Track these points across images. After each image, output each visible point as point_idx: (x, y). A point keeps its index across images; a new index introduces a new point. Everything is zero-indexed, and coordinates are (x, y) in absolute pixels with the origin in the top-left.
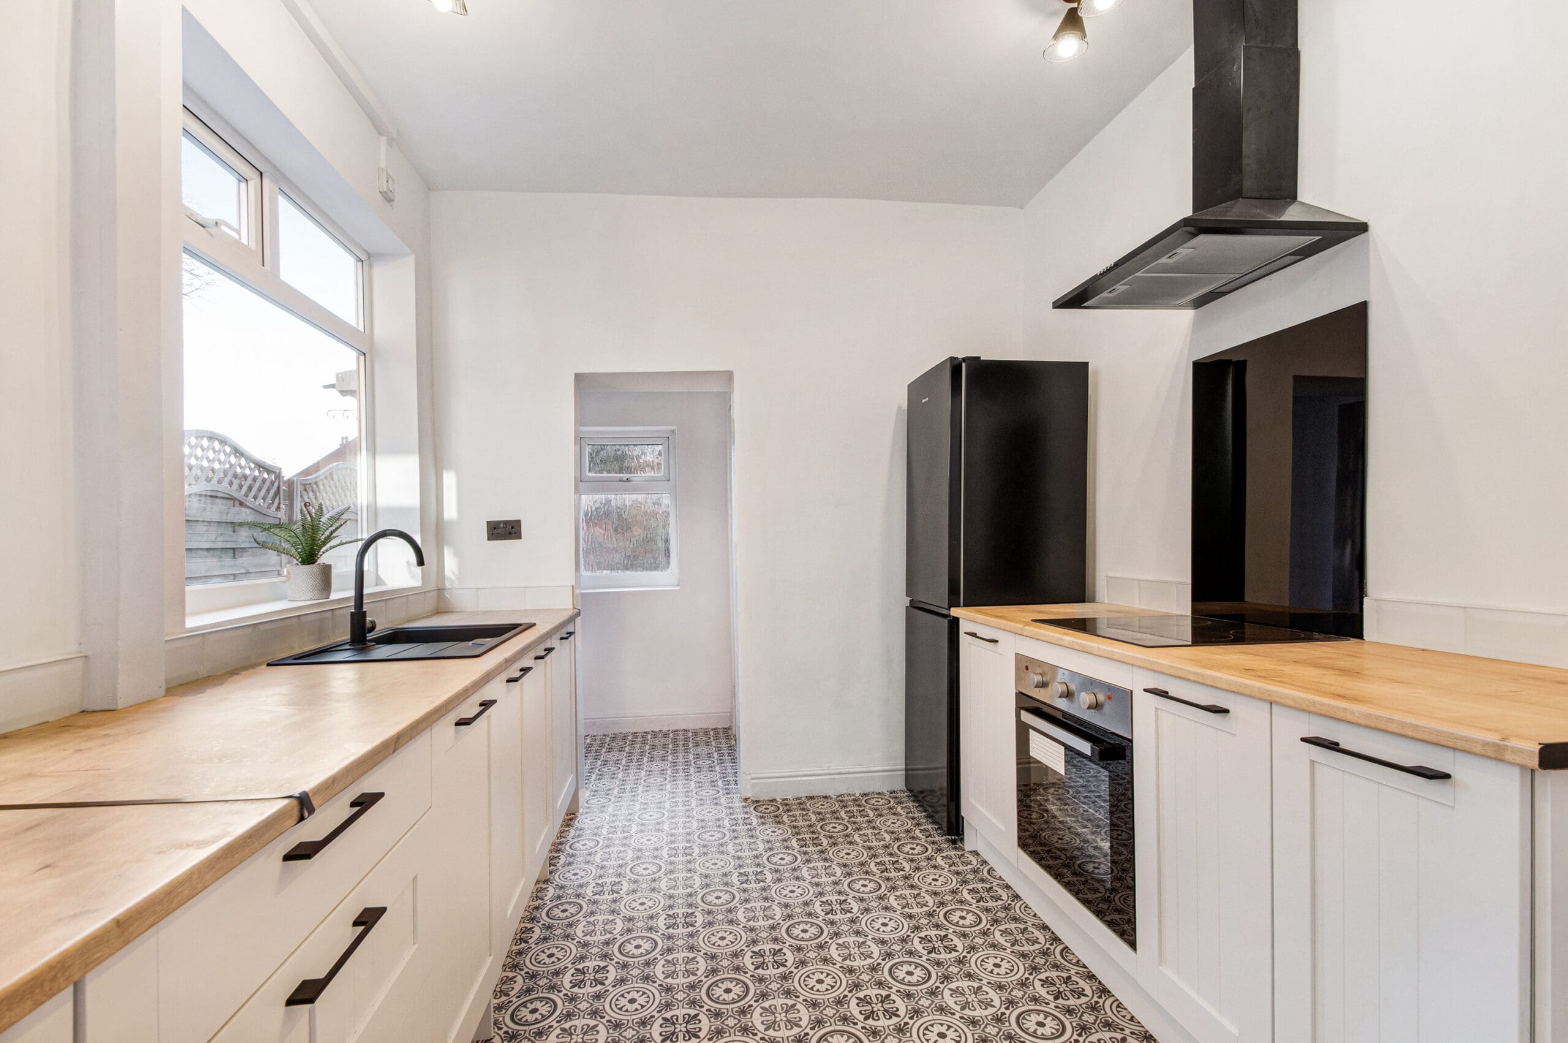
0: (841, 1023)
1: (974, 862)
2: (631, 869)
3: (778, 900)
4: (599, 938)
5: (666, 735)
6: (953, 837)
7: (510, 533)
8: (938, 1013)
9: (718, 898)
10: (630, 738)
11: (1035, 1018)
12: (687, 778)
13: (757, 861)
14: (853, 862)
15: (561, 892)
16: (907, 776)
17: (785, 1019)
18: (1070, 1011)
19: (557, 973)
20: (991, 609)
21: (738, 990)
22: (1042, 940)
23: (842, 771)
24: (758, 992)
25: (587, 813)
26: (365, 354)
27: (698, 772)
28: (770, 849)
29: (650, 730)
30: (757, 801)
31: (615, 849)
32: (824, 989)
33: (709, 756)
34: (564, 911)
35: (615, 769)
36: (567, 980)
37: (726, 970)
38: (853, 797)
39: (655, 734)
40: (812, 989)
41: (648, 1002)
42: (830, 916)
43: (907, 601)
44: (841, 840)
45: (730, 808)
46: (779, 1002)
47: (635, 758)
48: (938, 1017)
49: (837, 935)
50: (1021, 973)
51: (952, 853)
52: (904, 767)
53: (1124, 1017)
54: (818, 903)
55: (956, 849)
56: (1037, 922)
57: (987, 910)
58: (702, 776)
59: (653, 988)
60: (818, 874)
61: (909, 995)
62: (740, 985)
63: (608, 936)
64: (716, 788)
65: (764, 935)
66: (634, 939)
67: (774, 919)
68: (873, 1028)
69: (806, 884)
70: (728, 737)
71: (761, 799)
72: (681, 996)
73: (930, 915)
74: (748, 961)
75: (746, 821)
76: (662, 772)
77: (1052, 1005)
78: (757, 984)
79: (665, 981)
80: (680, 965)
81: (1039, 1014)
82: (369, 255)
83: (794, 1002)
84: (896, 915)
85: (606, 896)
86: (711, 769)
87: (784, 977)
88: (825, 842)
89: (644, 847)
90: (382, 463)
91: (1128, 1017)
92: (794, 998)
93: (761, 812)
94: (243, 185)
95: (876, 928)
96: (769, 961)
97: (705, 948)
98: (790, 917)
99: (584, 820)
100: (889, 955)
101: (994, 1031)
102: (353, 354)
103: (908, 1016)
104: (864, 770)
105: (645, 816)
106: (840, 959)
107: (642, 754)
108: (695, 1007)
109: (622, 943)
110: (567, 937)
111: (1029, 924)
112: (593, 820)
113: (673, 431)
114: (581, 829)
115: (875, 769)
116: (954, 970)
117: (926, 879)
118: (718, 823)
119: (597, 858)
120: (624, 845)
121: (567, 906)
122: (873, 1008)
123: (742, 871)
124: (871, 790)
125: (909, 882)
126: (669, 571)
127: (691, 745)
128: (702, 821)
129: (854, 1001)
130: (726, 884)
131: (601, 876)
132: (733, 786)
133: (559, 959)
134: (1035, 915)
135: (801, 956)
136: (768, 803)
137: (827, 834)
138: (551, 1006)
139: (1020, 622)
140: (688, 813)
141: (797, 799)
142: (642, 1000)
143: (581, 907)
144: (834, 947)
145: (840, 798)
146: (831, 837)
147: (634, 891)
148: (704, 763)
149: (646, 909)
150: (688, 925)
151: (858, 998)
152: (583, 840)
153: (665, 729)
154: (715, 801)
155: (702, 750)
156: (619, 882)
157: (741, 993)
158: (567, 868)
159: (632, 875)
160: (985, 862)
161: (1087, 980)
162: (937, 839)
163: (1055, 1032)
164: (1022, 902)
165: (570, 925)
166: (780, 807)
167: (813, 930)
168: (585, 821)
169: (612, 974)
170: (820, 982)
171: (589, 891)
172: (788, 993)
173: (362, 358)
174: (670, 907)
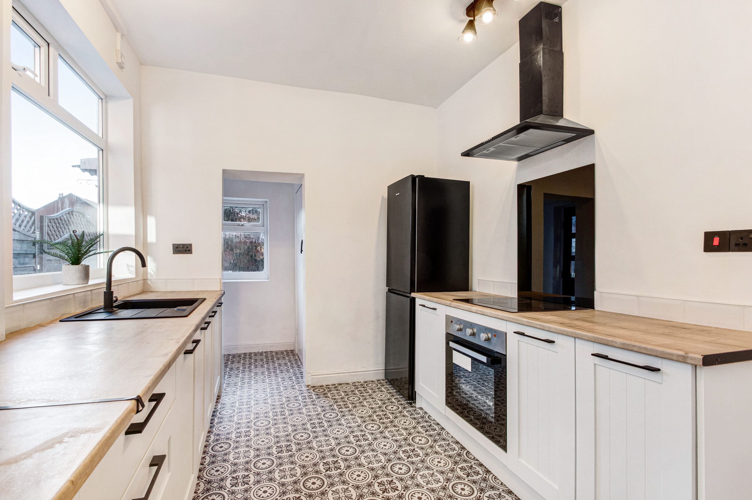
0: (372, 496)
1: (421, 413)
2: (254, 423)
3: (332, 436)
4: (242, 460)
5: (261, 354)
6: (411, 401)
7: (186, 251)
8: (416, 487)
9: (302, 436)
10: (242, 356)
11: (460, 486)
12: (276, 376)
13: (318, 417)
14: (365, 415)
15: (218, 438)
16: (386, 373)
17: (344, 496)
18: (475, 482)
19: (222, 480)
20: (431, 294)
21: (319, 483)
22: (457, 449)
23: (355, 371)
24: (329, 483)
25: (226, 395)
26: (103, 150)
27: (281, 372)
28: (324, 410)
29: (253, 352)
30: (314, 387)
31: (244, 414)
32: (361, 479)
33: (286, 364)
34: (221, 447)
35: (237, 372)
36: (228, 483)
37: (311, 473)
38: (360, 383)
39: (256, 354)
40: (355, 479)
41: (273, 492)
42: (358, 443)
43: (387, 289)
44: (358, 405)
45: (301, 391)
46: (340, 487)
47: (247, 366)
48: (416, 489)
49: (363, 452)
50: (450, 465)
51: (411, 409)
52: (384, 368)
53: (498, 483)
54: (352, 437)
55: (412, 407)
56: (454, 440)
57: (431, 436)
58: (284, 375)
59: (275, 485)
60: (349, 422)
61: (402, 480)
62: (320, 480)
63: (247, 459)
64: (292, 381)
65: (328, 454)
66: (261, 459)
67: (332, 446)
68: (387, 497)
69: (344, 427)
70: (294, 355)
71: (316, 386)
72: (290, 488)
73: (405, 439)
74: (321, 467)
75: (310, 397)
76: (263, 373)
77: (466, 480)
78: (328, 479)
79: (281, 480)
80: (288, 472)
81: (461, 485)
82: (106, 96)
83: (347, 487)
84: (390, 441)
85: (243, 438)
86: (288, 371)
87: (341, 475)
88: (350, 406)
89: (259, 412)
90: (112, 210)
91: (500, 483)
92: (347, 485)
93: (317, 392)
94: (37, 49)
95: (381, 447)
96: (332, 467)
97: (299, 462)
98: (339, 444)
99: (224, 399)
100: (389, 460)
101: (443, 494)
102: (95, 149)
103: (403, 490)
104: (365, 370)
105: (257, 396)
106: (367, 464)
107: (250, 364)
108: (298, 493)
109: (255, 462)
110: (225, 461)
111: (450, 441)
112: (230, 399)
113: (266, 202)
114: (224, 404)
115: (371, 369)
116: (420, 465)
117: (401, 422)
118: (296, 398)
119: (235, 419)
120: (249, 411)
121: (222, 445)
122: (386, 487)
123: (312, 422)
124: (368, 380)
125: (393, 424)
126: (263, 272)
127: (275, 359)
128: (288, 398)
129: (376, 484)
130: (305, 429)
131: (238, 428)
132: (300, 379)
133: (222, 473)
134: (452, 437)
135: (347, 463)
136: (320, 387)
137: (351, 402)
138: (221, 497)
139: (449, 300)
140: (279, 394)
141: (333, 385)
142: (270, 491)
143: (230, 445)
144: (363, 458)
145: (354, 384)
146: (353, 403)
147: (257, 435)
148: (284, 368)
149: (265, 444)
150: (288, 451)
151: (378, 483)
152: (226, 410)
153: (260, 351)
154: (293, 387)
155: (282, 362)
156: (249, 431)
157: (321, 484)
158: (219, 425)
159: (255, 427)
160: (426, 413)
161: (479, 467)
162: (403, 402)
163: (470, 492)
164: (445, 431)
165: (226, 454)
166: (326, 389)
167: (351, 450)
168: (226, 399)
169: (252, 479)
170: (359, 476)
171: (233, 436)
172: (344, 482)
173: (101, 152)
174: (278, 442)
